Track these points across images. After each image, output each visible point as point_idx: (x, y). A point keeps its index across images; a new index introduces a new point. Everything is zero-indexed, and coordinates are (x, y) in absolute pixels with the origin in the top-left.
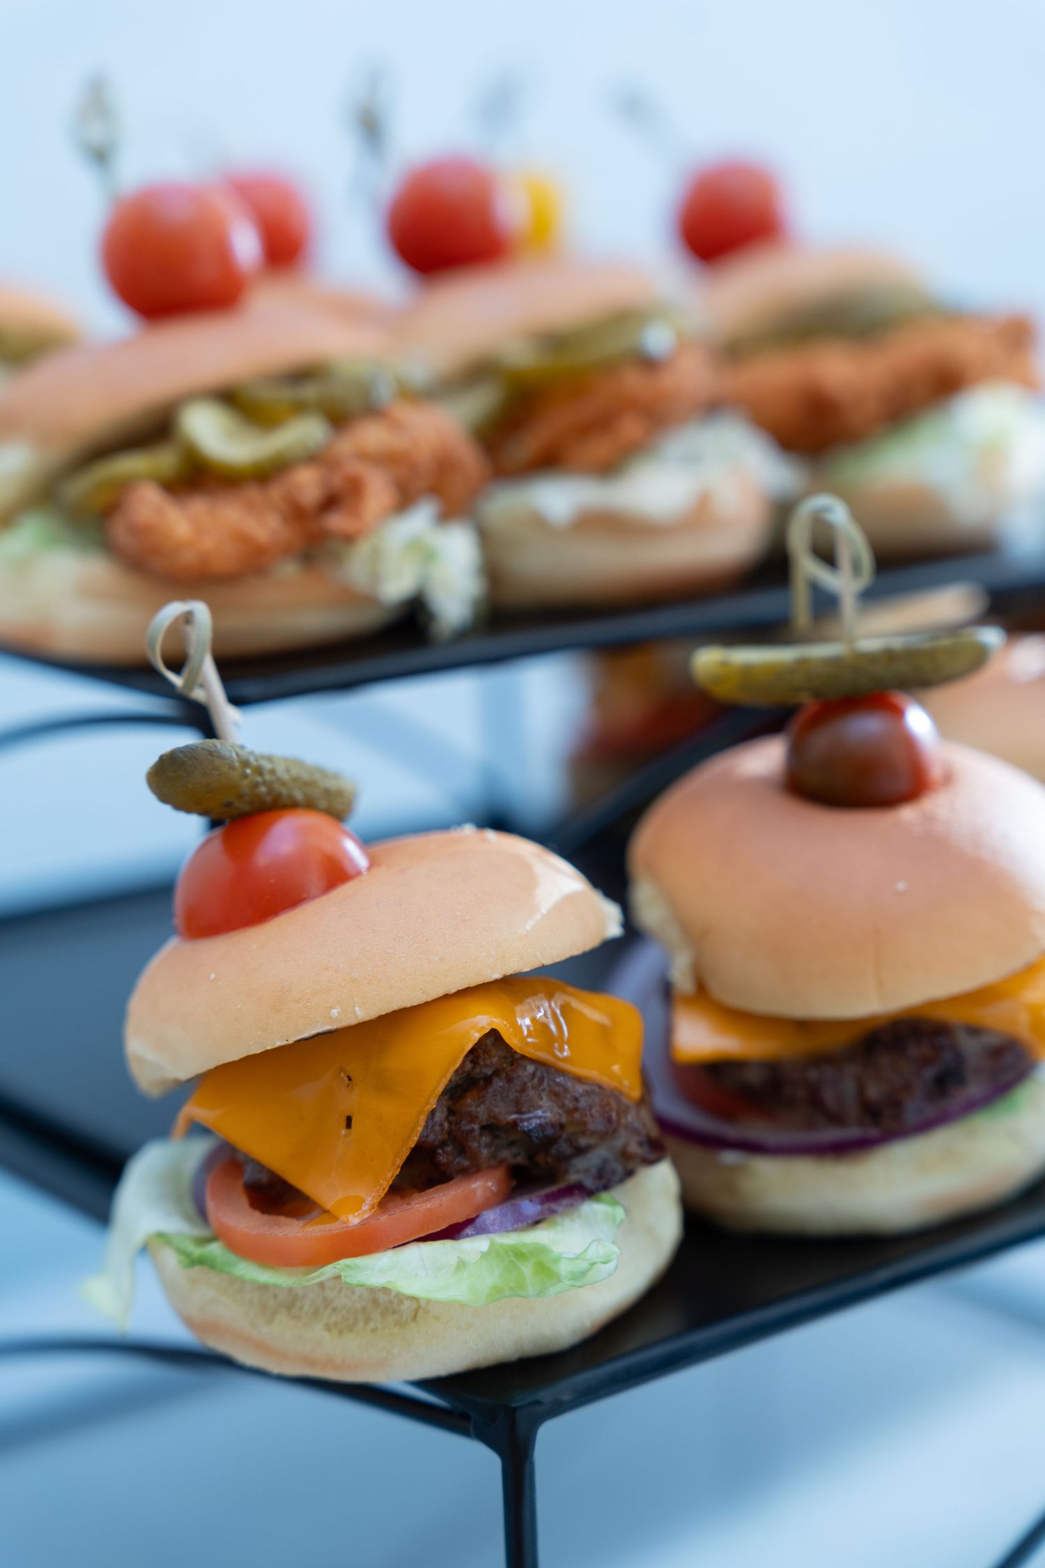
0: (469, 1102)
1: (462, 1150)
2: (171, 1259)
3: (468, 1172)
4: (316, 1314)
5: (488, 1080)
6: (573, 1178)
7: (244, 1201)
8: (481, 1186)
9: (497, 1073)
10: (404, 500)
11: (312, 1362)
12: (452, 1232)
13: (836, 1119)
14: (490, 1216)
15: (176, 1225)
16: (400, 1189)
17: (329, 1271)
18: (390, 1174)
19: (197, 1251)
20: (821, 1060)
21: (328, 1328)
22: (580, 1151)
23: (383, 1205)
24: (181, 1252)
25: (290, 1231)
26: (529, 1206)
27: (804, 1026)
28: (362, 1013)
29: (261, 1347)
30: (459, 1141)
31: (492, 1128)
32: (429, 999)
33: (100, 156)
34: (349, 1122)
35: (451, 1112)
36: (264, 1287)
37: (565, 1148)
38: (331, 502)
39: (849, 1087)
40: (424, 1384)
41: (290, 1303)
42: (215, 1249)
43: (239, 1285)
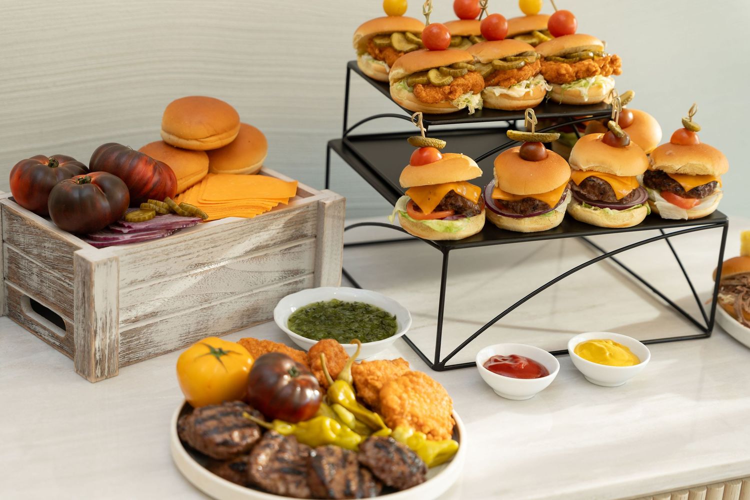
0: (448, 200)
1: (446, 206)
2: (400, 215)
3: (446, 210)
4: (420, 227)
5: (452, 197)
6: (464, 214)
7: (412, 207)
8: (448, 213)
9: (453, 196)
10: (465, 92)
11: (418, 234)
12: (442, 219)
13: (516, 212)
14: (448, 218)
15: (402, 210)
16: (435, 211)
17: (421, 221)
18: (434, 208)
19: (404, 214)
20: (515, 202)
21: (421, 230)
22: (466, 210)
23: (432, 213)
24: (401, 214)
25: (418, 214)
26: (455, 217)
27: (514, 195)
28: (433, 183)
29: (411, 231)
30: (446, 205)
31: (451, 204)
32: (447, 182)
33: (427, 15)
34: (429, 199)
35: (445, 200)
36: (412, 222)
37: (463, 209)
38: (451, 93)
39: (519, 207)
40: (435, 241)
41: (416, 225)
42: (406, 214)
43: (409, 221)
